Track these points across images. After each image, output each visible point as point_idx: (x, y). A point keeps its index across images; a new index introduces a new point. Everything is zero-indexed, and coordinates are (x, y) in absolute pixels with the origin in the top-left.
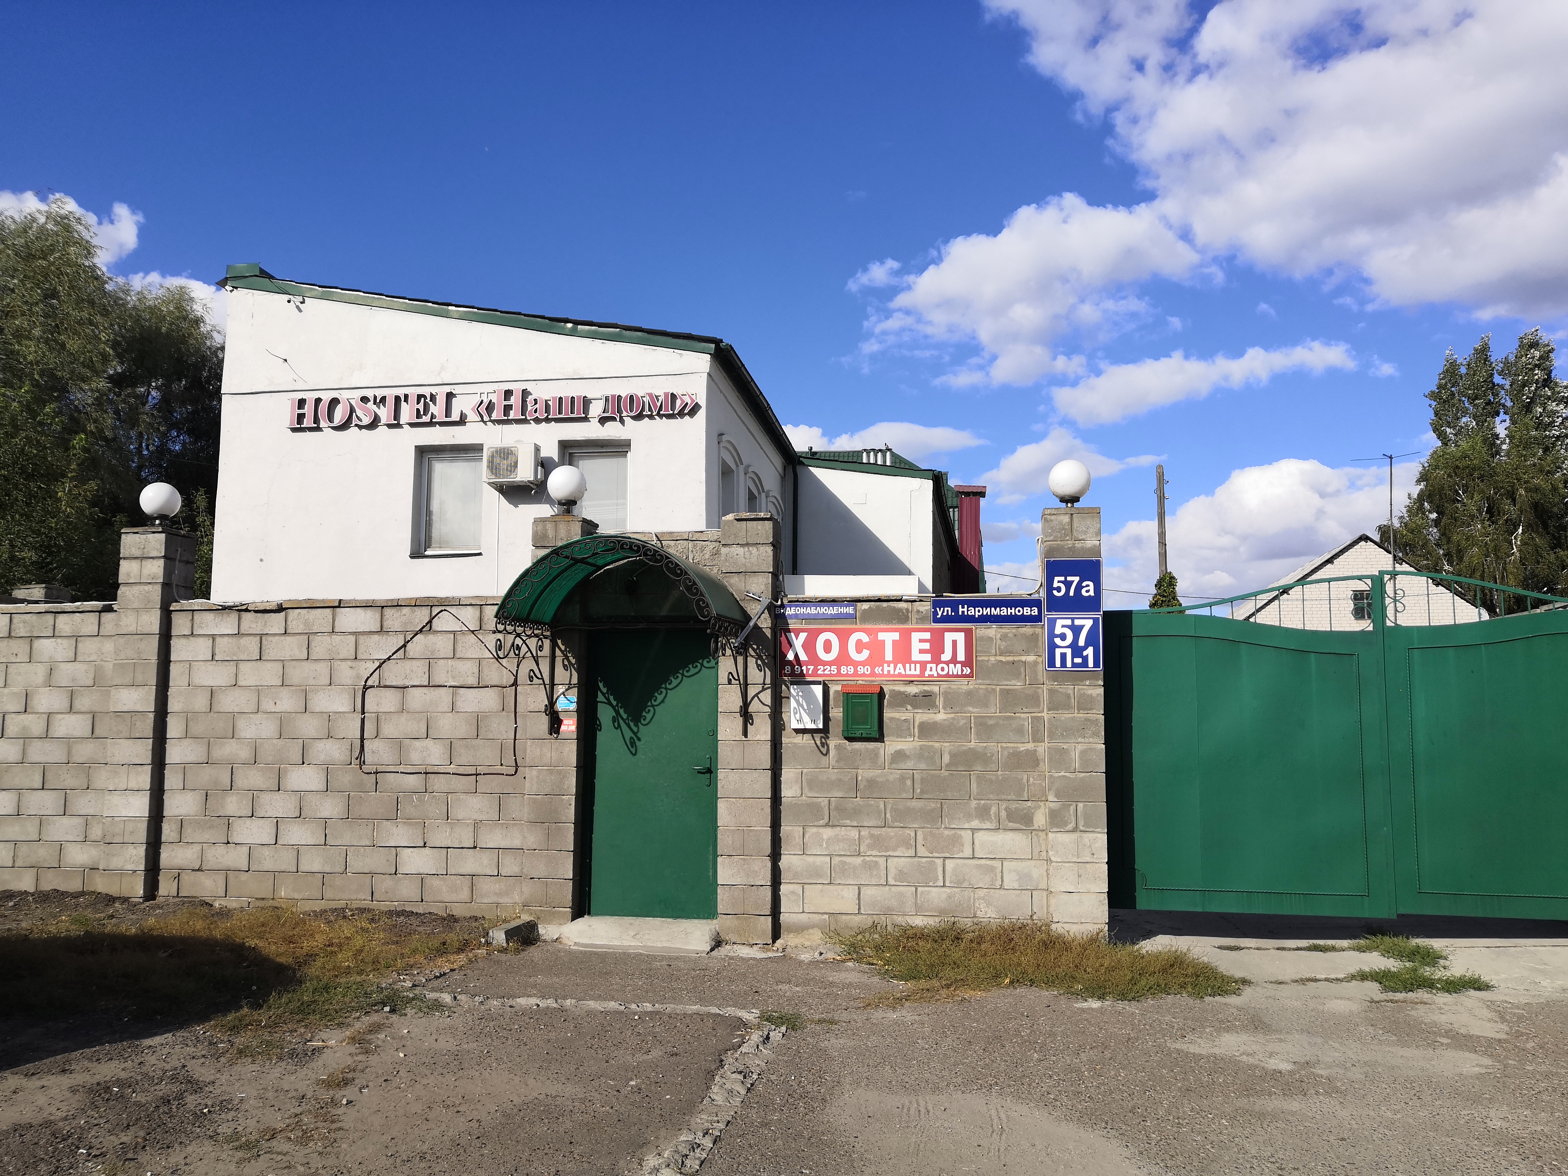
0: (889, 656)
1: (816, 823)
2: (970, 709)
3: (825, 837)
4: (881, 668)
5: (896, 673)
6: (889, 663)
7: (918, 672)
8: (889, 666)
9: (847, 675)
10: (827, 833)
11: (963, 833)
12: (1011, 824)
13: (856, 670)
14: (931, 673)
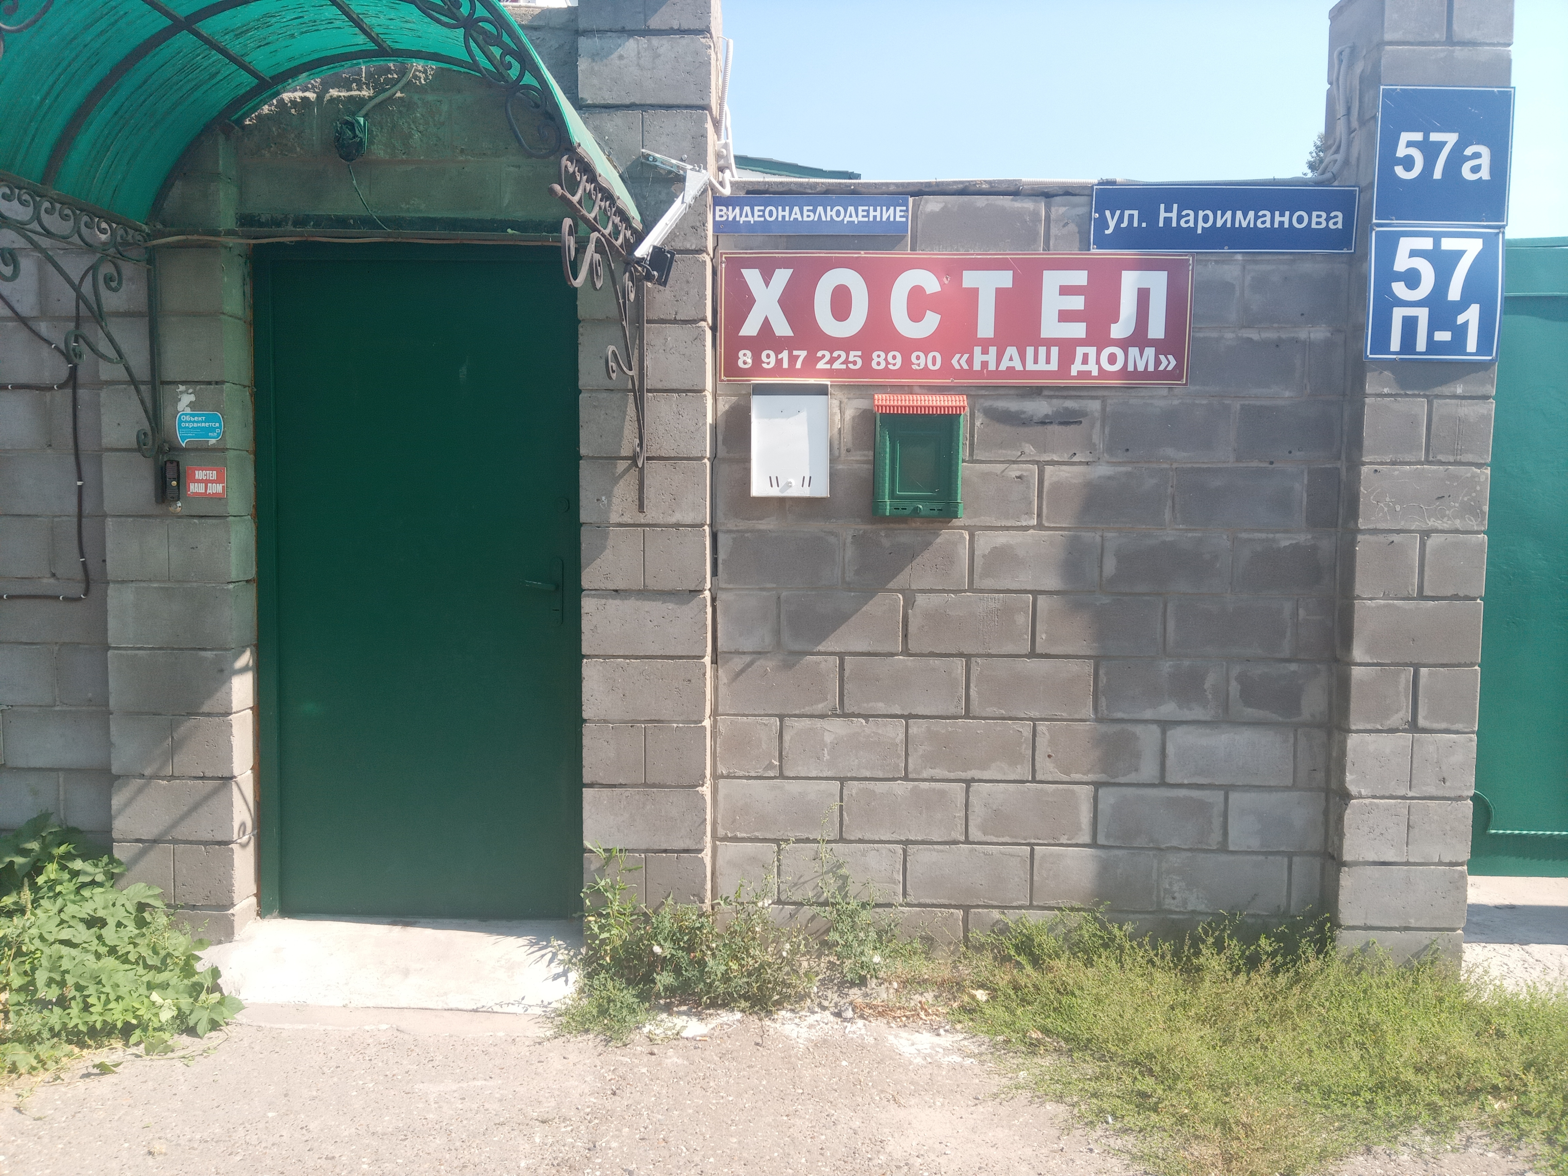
0: (986, 327)
1: (808, 710)
2: (1170, 452)
3: (828, 738)
4: (966, 356)
5: (1002, 367)
6: (985, 345)
7: (1054, 366)
8: (985, 352)
9: (886, 372)
10: (835, 728)
11: (1138, 729)
12: (1250, 710)
13: (906, 361)
14: (1085, 368)
